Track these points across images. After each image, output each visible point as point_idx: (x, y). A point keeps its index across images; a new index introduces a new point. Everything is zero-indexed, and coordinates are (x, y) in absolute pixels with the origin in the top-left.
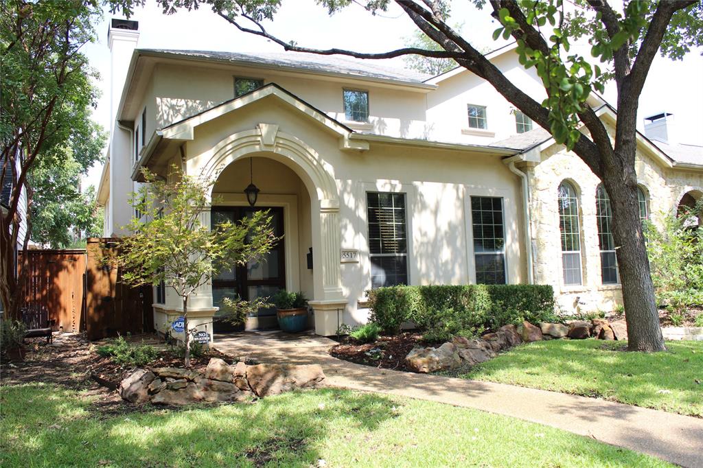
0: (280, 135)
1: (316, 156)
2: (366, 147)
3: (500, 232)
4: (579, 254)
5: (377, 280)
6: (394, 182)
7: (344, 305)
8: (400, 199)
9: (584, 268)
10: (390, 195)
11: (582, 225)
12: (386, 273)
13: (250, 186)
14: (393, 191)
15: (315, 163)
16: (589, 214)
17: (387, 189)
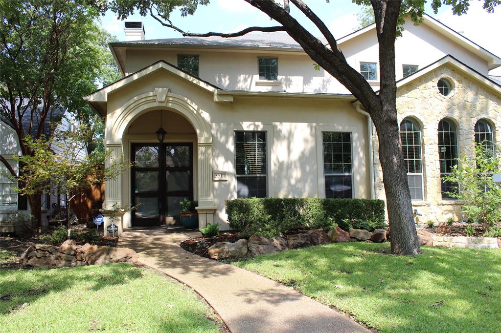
0: (170, 94)
1: (196, 107)
2: (231, 99)
3: (348, 159)
4: (421, 175)
5: (242, 193)
6: (257, 123)
7: (215, 210)
8: (262, 135)
9: (425, 187)
10: (253, 133)
11: (424, 152)
12: (249, 188)
13: (160, 129)
14: (256, 130)
15: (195, 112)
16: (432, 144)
17: (251, 129)
